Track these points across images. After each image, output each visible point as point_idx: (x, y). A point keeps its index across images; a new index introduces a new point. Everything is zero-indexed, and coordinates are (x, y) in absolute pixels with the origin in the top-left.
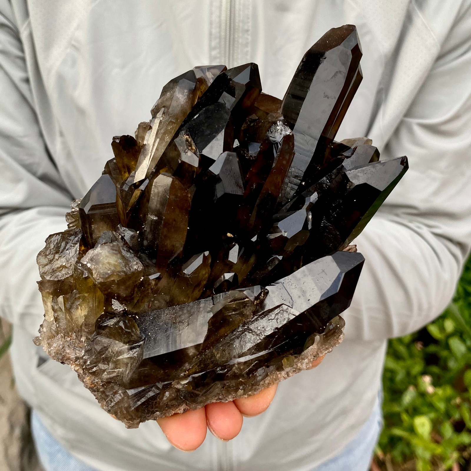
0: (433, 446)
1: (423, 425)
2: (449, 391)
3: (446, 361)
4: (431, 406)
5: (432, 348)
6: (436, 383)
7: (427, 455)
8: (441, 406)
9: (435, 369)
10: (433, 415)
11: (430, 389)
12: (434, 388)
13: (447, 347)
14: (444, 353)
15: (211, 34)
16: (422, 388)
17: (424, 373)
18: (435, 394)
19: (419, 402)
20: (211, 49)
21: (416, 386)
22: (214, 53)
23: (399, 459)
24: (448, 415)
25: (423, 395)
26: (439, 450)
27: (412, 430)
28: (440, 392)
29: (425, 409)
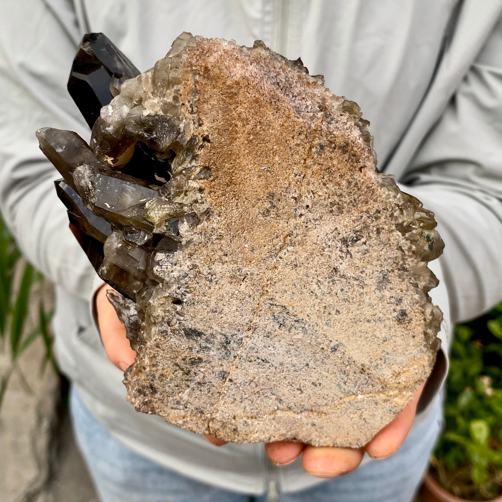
0: (490, 453)
1: (480, 430)
4: (489, 410)
5: (493, 347)
6: (495, 385)
7: (484, 463)
9: (495, 370)
10: (491, 419)
11: (489, 391)
12: (493, 389)
16: (480, 390)
17: (483, 373)
18: (494, 397)
19: (477, 404)
21: (474, 387)
23: (452, 465)
25: (480, 397)
26: (497, 457)
27: (468, 435)
28: (500, 394)
29: (482, 413)
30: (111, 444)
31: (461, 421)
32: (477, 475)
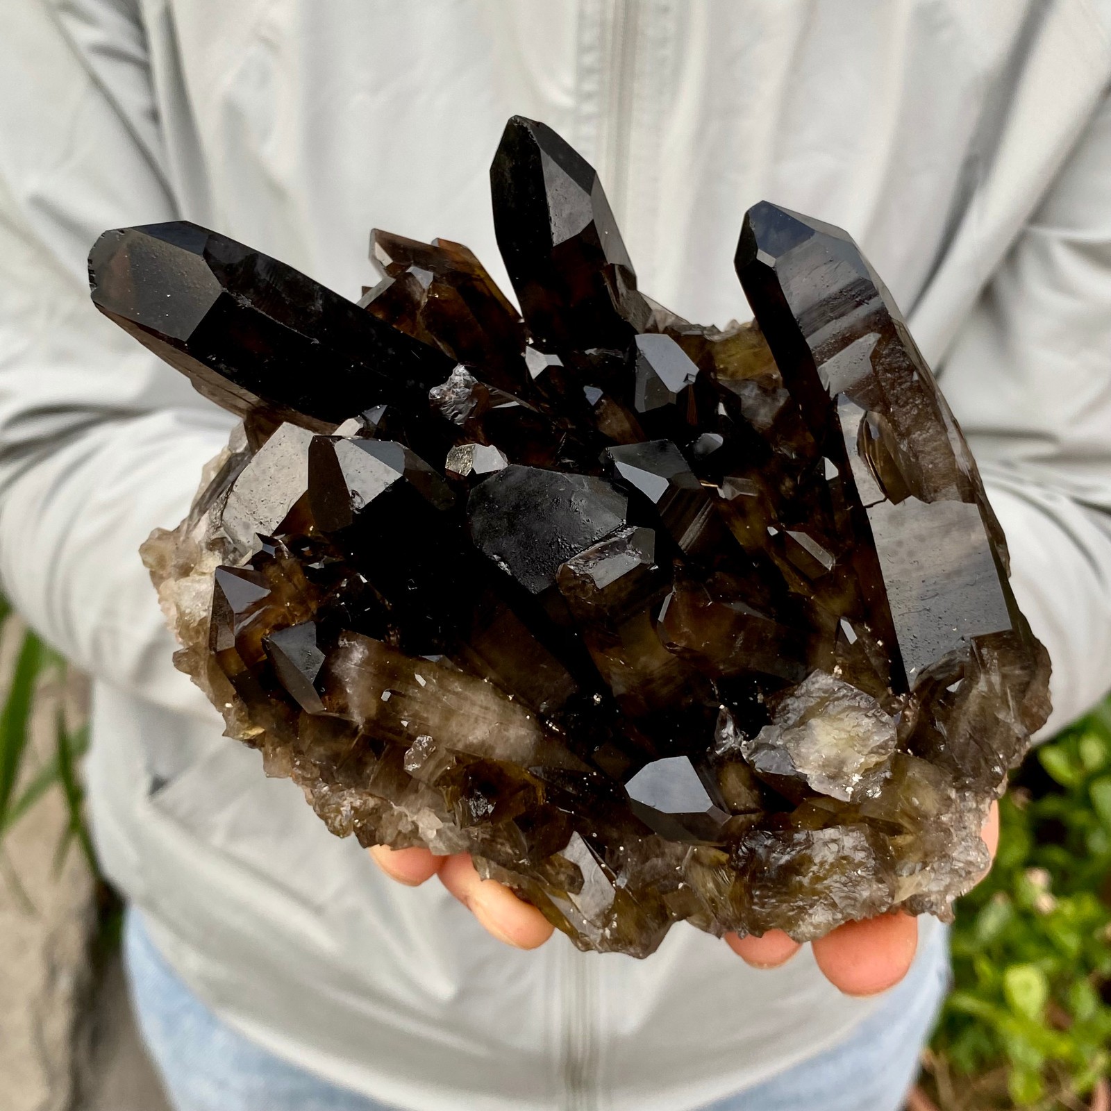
0: (1049, 1037)
1: (1027, 987)
2: (1089, 907)
3: (1082, 835)
4: (1047, 943)
5: (1051, 806)
6: (1059, 888)
7: (1036, 1060)
8: (1071, 942)
9: (1057, 855)
10: (1050, 963)
11: (1045, 903)
12: (1054, 898)
13: (1088, 802)
14: (1079, 818)
15: (581, 16)
16: (1026, 900)
17: (1031, 863)
18: (1057, 914)
19: (1018, 932)
20: (582, 49)
21: (1012, 893)
22: (589, 59)
23: (968, 1067)
24: (1086, 964)
25: (1027, 915)
26: (1064, 1048)
27: (1000, 998)
28: (1068, 908)
29: (1031, 949)
30: (219, 1039)
31: (984, 968)
32: (1019, 1086)
